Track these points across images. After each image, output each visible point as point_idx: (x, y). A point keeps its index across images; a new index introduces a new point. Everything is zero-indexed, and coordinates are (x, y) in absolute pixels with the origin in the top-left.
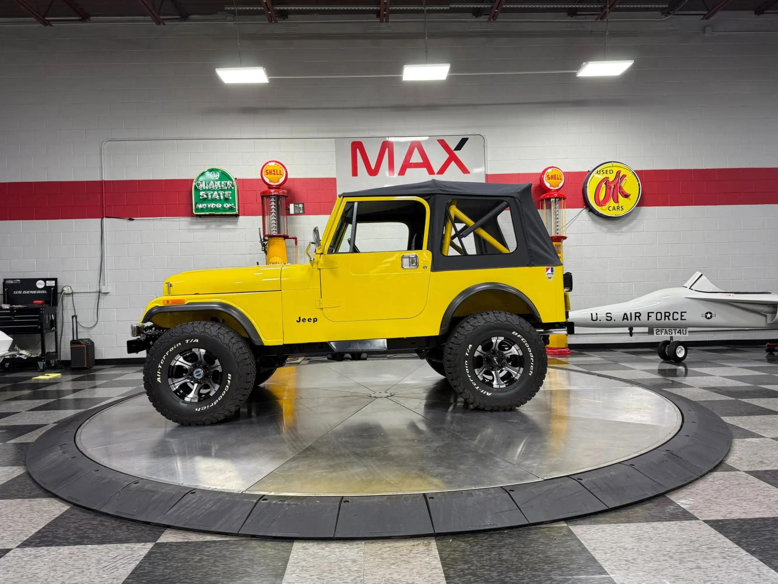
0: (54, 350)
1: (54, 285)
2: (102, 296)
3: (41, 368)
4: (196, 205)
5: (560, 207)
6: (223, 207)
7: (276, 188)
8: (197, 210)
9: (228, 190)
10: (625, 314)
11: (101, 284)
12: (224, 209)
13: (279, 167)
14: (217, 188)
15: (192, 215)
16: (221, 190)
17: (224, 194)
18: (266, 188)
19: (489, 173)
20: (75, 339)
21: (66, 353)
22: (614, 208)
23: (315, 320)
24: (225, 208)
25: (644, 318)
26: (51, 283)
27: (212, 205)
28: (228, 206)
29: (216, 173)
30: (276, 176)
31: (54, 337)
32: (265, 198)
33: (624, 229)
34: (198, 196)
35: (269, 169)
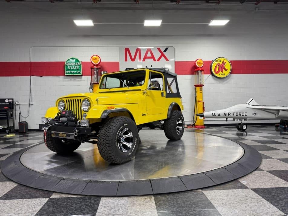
0: (12, 126)
1: (12, 101)
2: (30, 106)
3: (8, 132)
4: (66, 71)
5: (202, 74)
7: (96, 65)
8: (66, 73)
9: (78, 66)
10: (225, 113)
11: (30, 101)
12: (77, 73)
13: (97, 58)
14: (74, 65)
15: (65, 75)
16: (76, 66)
17: (77, 68)
18: (93, 65)
19: (176, 61)
20: (20, 121)
21: (17, 127)
22: (221, 75)
25: (232, 115)
26: (11, 101)
27: (72, 72)
28: (78, 72)
29: (74, 59)
30: (96, 61)
31: (12, 121)
32: (92, 69)
33: (225, 82)
34: (67, 68)
35: (94, 58)
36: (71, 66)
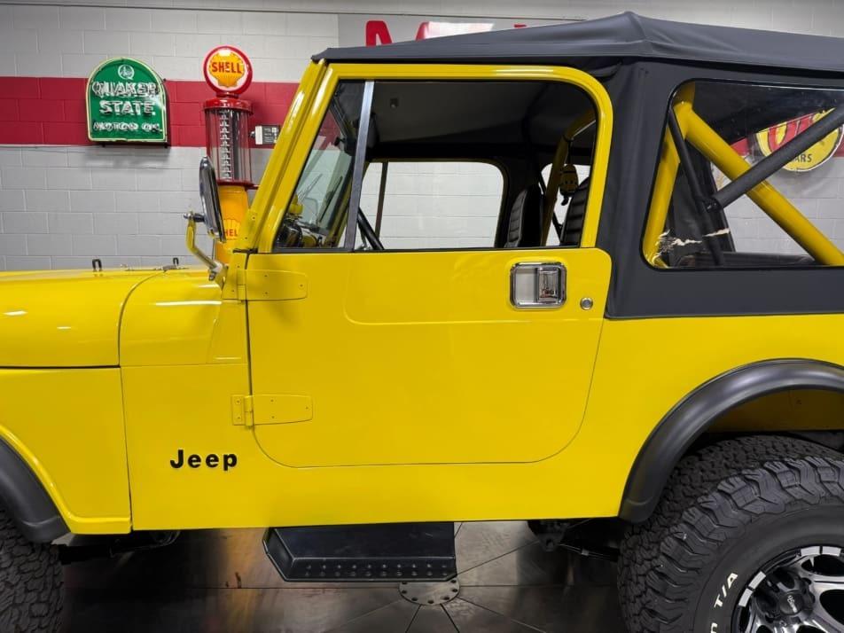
4: (94, 122)
6: (140, 129)
7: (230, 96)
8: (96, 132)
9: (149, 98)
12: (142, 133)
13: (236, 59)
14: (130, 95)
15: (88, 142)
16: (137, 99)
17: (143, 107)
18: (213, 96)
23: (231, 461)
24: (144, 131)
27: (122, 126)
28: (150, 127)
29: (127, 68)
30: (231, 73)
32: (212, 116)
34: (96, 108)
35: (217, 60)
36: (115, 98)
